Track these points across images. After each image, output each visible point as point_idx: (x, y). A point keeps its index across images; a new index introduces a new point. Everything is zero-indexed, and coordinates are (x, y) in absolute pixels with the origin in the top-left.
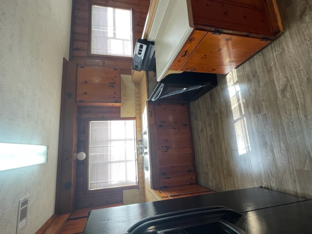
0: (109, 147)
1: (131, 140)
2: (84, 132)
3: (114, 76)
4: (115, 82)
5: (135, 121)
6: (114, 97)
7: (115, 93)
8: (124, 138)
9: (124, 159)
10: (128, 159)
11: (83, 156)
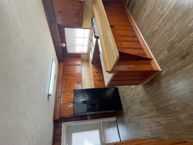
0: (75, 41)
1: (86, 38)
2: (63, 33)
3: (79, 8)
4: (79, 13)
5: (90, 30)
6: (79, 23)
7: (79, 21)
8: (83, 36)
9: (82, 45)
10: (84, 45)
11: (64, 45)
